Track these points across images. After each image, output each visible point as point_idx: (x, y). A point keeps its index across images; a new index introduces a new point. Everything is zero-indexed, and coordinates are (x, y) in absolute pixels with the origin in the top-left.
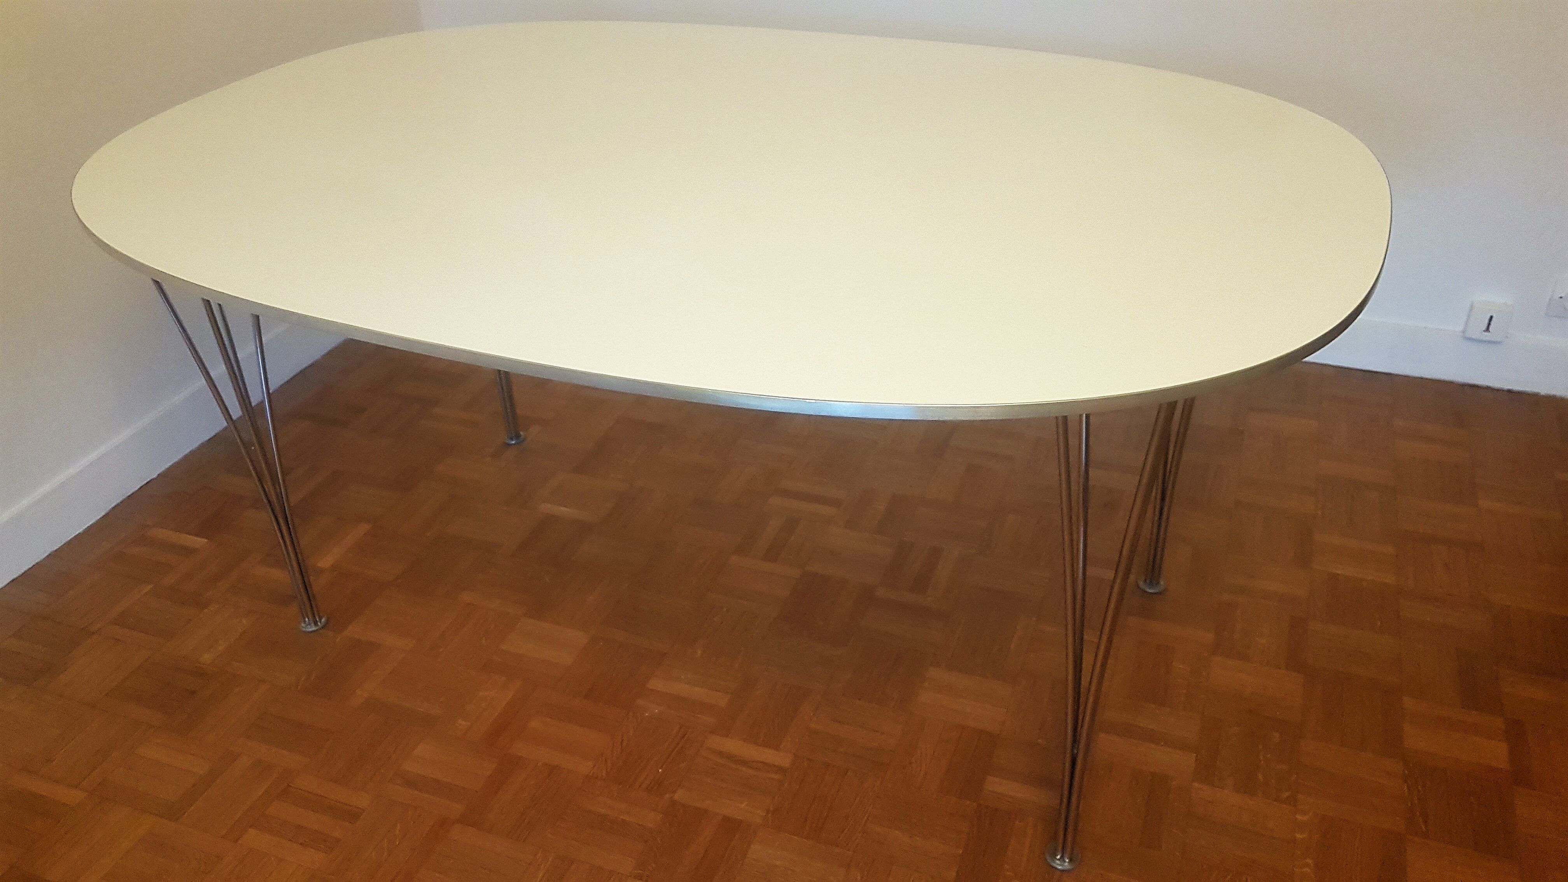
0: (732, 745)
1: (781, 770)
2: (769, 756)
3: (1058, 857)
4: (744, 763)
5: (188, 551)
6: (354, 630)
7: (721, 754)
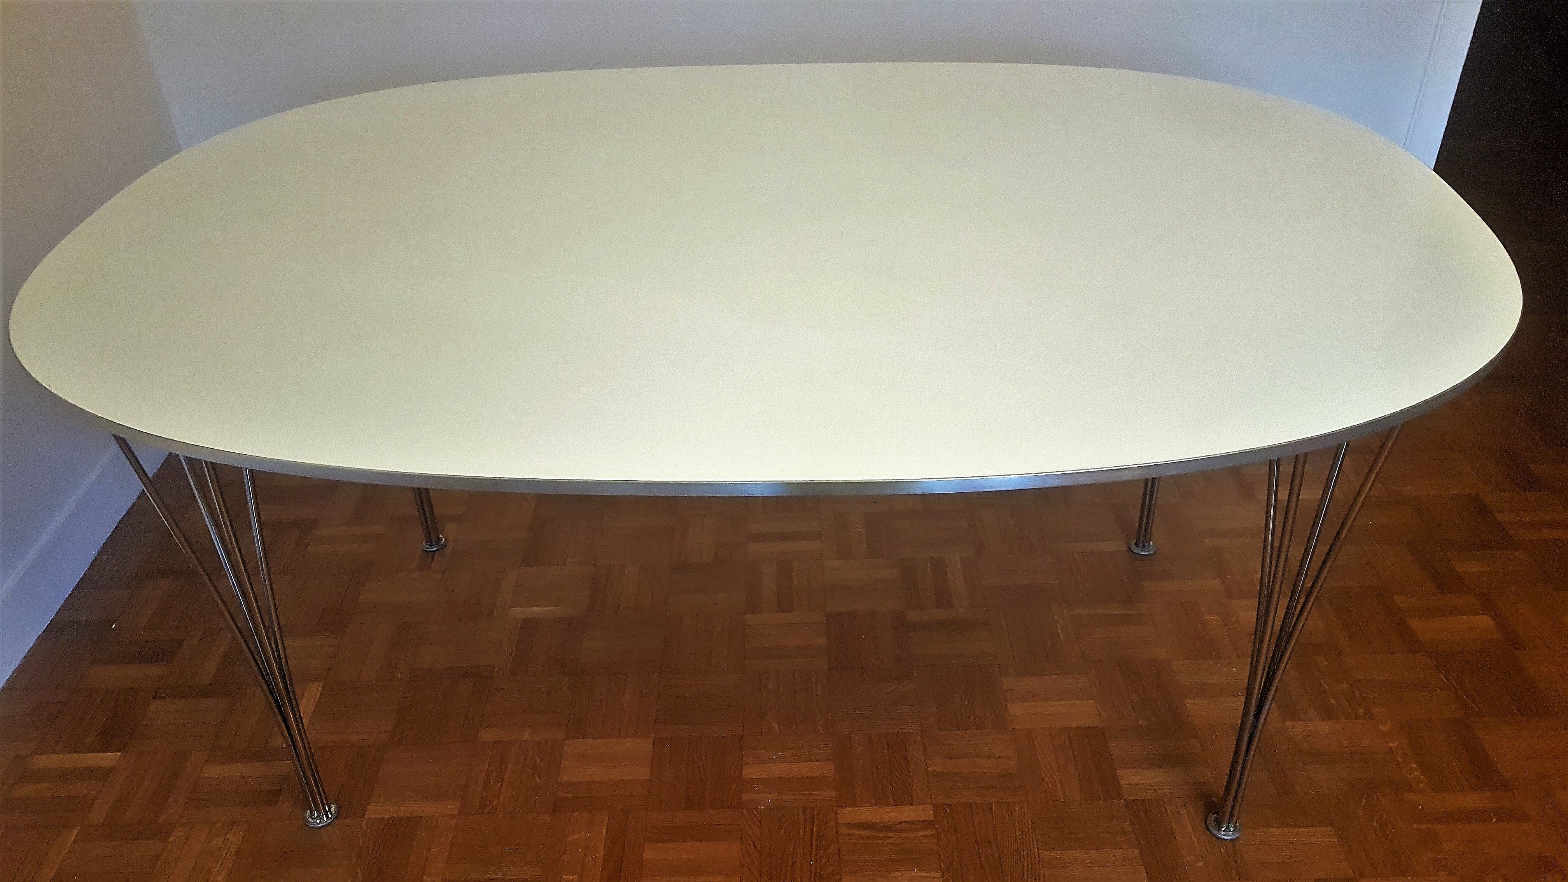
0: (866, 813)
1: (928, 824)
2: (908, 813)
3: (1223, 829)
4: (889, 828)
5: (103, 774)
6: (376, 810)
7: (862, 826)
